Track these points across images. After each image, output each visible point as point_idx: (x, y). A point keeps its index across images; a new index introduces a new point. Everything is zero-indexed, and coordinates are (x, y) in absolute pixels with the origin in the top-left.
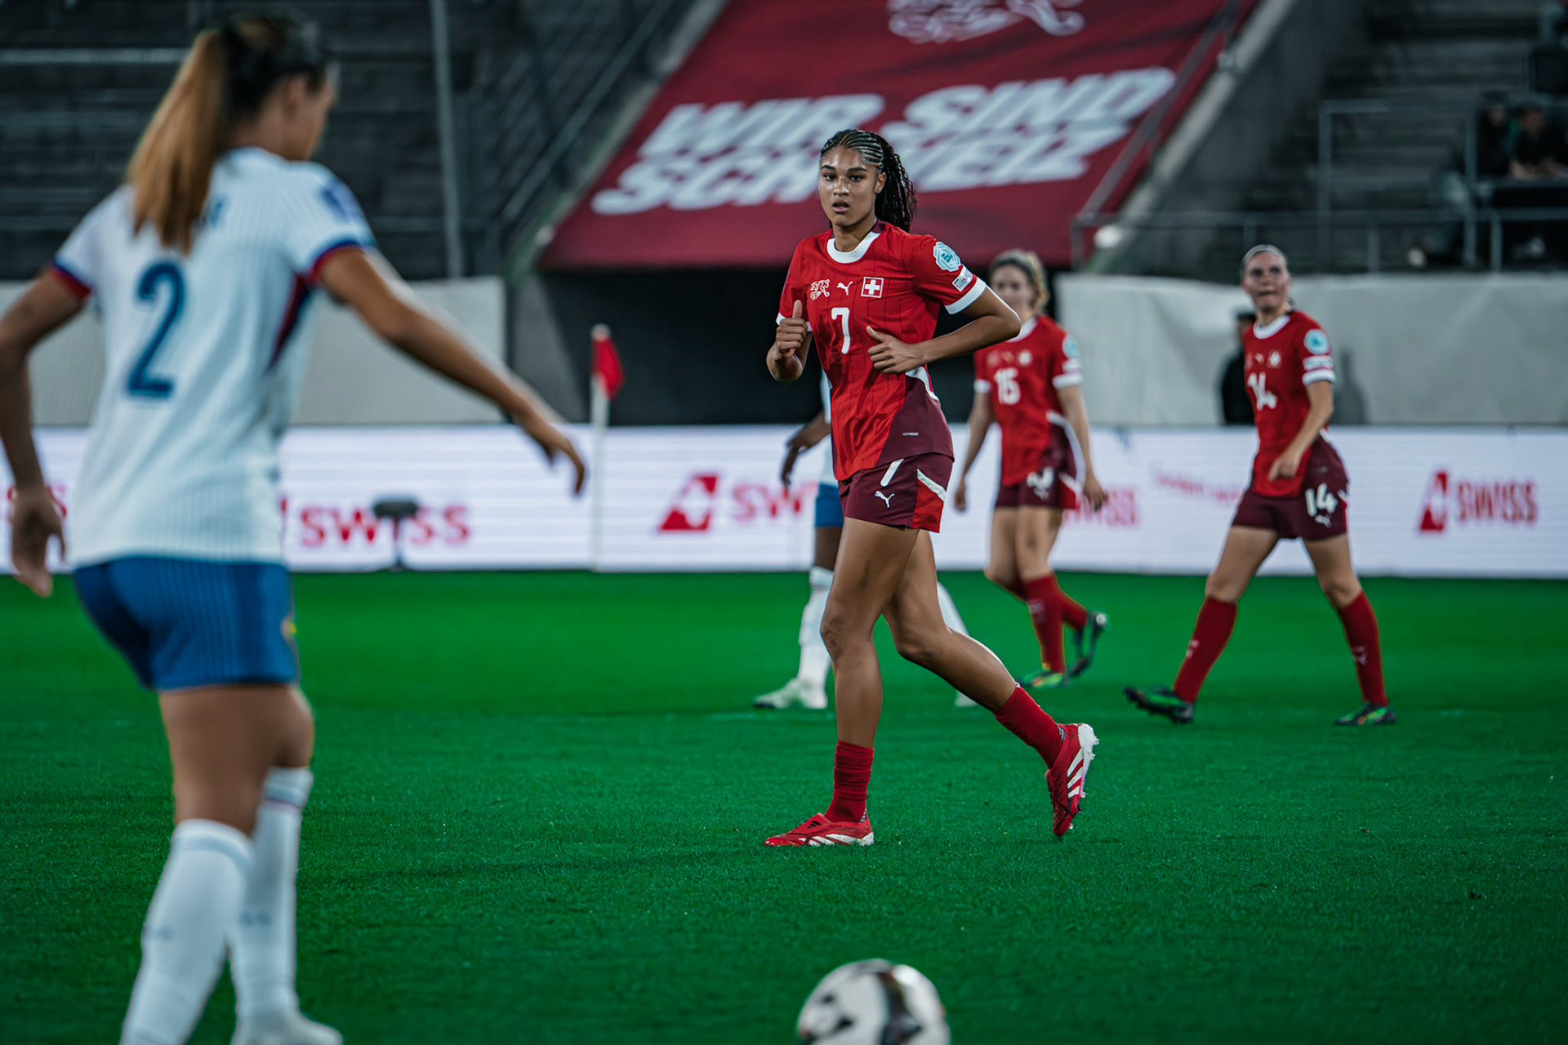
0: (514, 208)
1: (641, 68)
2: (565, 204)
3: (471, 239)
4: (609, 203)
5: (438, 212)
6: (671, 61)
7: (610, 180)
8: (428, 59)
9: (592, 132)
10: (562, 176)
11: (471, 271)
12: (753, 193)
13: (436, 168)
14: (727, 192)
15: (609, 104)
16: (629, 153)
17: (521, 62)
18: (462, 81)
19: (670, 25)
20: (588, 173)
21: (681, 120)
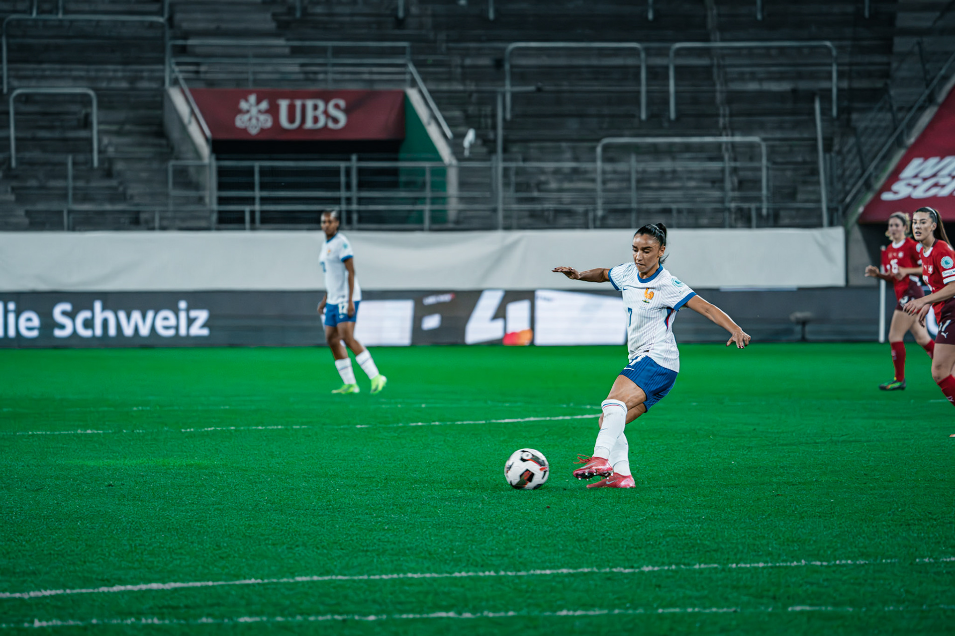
0: (848, 199)
1: (899, 143)
2: (869, 197)
3: (831, 211)
4: (887, 196)
5: (819, 201)
6: (912, 140)
7: (887, 188)
8: (815, 139)
9: (880, 168)
10: (868, 186)
11: (831, 224)
12: (945, 192)
13: (818, 183)
14: (933, 192)
15: (887, 157)
16: (895, 177)
17: (852, 141)
18: (828, 148)
19: (911, 126)
20: (878, 185)
21: (916, 163)
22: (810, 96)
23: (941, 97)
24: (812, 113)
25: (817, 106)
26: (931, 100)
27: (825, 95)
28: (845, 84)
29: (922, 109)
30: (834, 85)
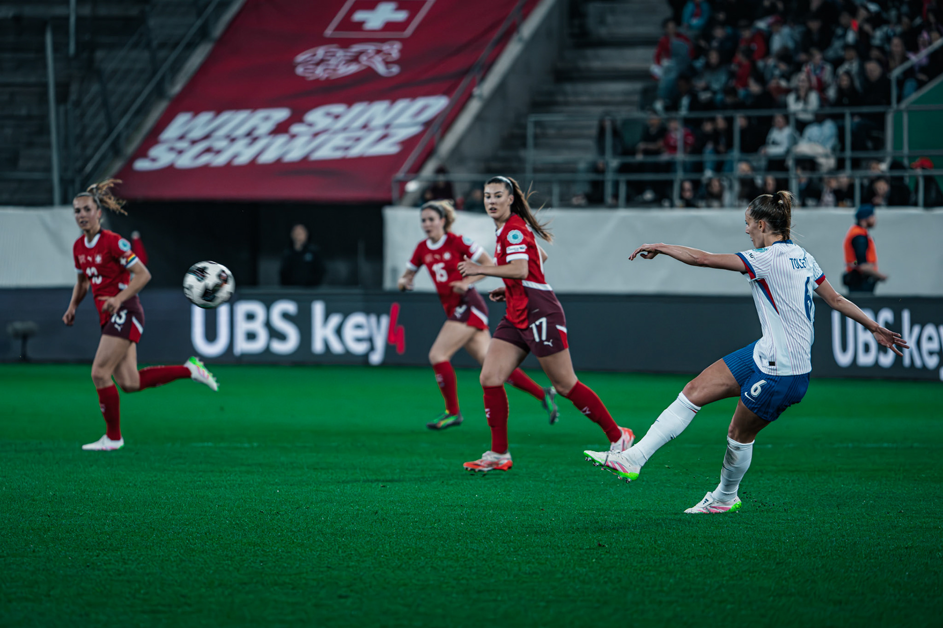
0: (89, 167)
1: (159, 92)
2: (118, 165)
3: (66, 183)
4: (142, 165)
5: (48, 170)
6: (177, 88)
7: (142, 153)
8: (45, 85)
9: (133, 126)
10: (116, 150)
11: (66, 201)
12: (220, 160)
13: (48, 145)
14: (206, 159)
15: (143, 111)
16: (153, 139)
17: (95, 88)
18: (62, 98)
19: (176, 68)
20: (131, 149)
21: (181, 121)
22: (40, 26)
23: (218, 30)
24: (42, 49)
25: (49, 39)
26: (203, 34)
27: (60, 26)
28: (86, 11)
29: (191, 46)
30: (72, 12)
